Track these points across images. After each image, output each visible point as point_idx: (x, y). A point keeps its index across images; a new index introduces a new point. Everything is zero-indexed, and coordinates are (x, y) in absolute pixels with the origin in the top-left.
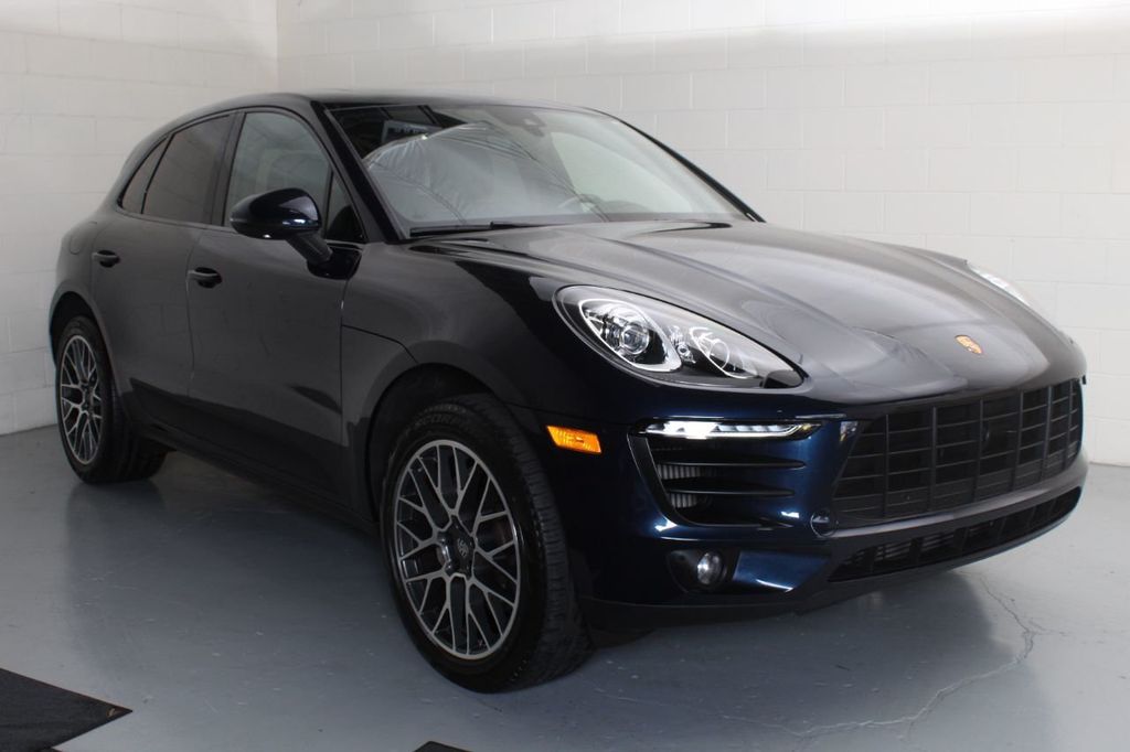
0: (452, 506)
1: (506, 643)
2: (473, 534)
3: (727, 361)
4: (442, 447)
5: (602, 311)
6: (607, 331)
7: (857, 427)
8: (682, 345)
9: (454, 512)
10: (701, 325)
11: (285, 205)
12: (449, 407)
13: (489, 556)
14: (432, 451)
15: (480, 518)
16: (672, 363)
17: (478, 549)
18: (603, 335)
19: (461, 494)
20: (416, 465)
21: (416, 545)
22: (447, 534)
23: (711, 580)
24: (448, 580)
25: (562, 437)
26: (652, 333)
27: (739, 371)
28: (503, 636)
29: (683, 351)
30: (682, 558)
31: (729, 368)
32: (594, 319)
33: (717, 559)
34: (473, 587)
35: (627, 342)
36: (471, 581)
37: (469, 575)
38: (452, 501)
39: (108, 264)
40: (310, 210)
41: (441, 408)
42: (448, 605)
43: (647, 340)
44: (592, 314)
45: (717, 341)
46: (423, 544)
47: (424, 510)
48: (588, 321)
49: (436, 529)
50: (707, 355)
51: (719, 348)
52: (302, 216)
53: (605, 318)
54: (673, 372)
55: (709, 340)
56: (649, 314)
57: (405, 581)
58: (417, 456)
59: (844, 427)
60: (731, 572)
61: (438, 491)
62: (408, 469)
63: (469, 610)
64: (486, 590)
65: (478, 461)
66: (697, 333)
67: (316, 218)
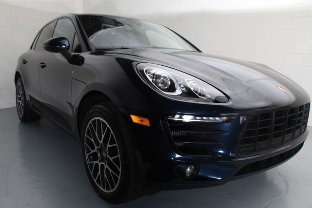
0: (101, 140)
1: (116, 190)
2: (107, 150)
3: (199, 92)
4: (97, 120)
5: (153, 72)
6: (154, 79)
7: (246, 119)
8: (182, 86)
9: (101, 142)
10: (190, 78)
11: (60, 42)
12: (100, 106)
13: (111, 159)
14: (95, 121)
15: (109, 146)
16: (178, 92)
17: (108, 156)
18: (153, 81)
19: (103, 136)
20: (90, 125)
21: (91, 151)
22: (100, 149)
23: (190, 175)
24: (100, 164)
25: (135, 119)
26: (171, 80)
27: (203, 96)
28: (116, 187)
29: (183, 88)
30: (180, 168)
31: (200, 94)
32: (150, 75)
33: (193, 167)
34: (107, 168)
35: (162, 83)
36: (106, 166)
37: (106, 163)
38: (100, 138)
39: (24, 63)
40: (67, 43)
41: (97, 106)
42: (99, 173)
43: (169, 83)
44: (149, 73)
45: (196, 84)
46: (92, 151)
47: (92, 140)
48: (147, 76)
49: (96, 147)
50: (192, 89)
51: (196, 87)
52: (64, 45)
53: (154, 74)
54: (178, 95)
55: (193, 84)
56: (170, 74)
57: (88, 162)
58: (90, 122)
59: (241, 118)
60: (198, 172)
61: (96, 134)
62: (88, 126)
63: (105, 176)
64: (111, 170)
65: (108, 126)
66: (188, 81)
67: (68, 45)
